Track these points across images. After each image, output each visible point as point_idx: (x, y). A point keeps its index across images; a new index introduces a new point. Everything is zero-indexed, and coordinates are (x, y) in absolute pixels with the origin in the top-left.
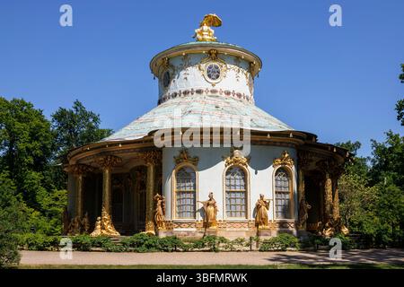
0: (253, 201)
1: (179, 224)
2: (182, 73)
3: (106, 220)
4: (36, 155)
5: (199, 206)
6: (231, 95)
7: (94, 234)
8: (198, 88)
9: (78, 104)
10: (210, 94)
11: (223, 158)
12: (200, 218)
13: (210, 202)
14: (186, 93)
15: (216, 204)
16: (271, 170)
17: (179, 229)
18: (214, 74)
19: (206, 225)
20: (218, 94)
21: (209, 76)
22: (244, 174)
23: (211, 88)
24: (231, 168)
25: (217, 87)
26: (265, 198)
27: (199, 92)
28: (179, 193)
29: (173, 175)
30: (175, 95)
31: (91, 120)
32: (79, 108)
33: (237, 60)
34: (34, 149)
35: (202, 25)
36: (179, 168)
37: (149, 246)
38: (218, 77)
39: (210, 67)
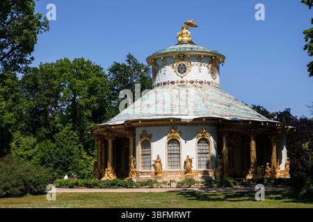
0: (184, 158)
1: (142, 173)
2: (163, 69)
3: (109, 171)
4: (94, 108)
5: (153, 163)
6: (195, 83)
7: (103, 179)
8: (172, 80)
9: (130, 57)
10: (179, 84)
11: (166, 135)
12: (153, 170)
13: (158, 161)
14: (165, 84)
15: (162, 161)
16: (195, 140)
17: (142, 176)
18: (182, 70)
19: (156, 174)
20: (185, 83)
21: (179, 71)
22: (179, 143)
23: (180, 79)
24: (170, 141)
25: (184, 79)
26: (190, 157)
27: (173, 83)
28: (142, 155)
29: (139, 145)
30: (158, 85)
31: (143, 71)
32: (131, 61)
33: (199, 58)
34: (92, 102)
35: (183, 29)
36: (142, 140)
37: (119, 185)
38: (185, 71)
39: (180, 65)
